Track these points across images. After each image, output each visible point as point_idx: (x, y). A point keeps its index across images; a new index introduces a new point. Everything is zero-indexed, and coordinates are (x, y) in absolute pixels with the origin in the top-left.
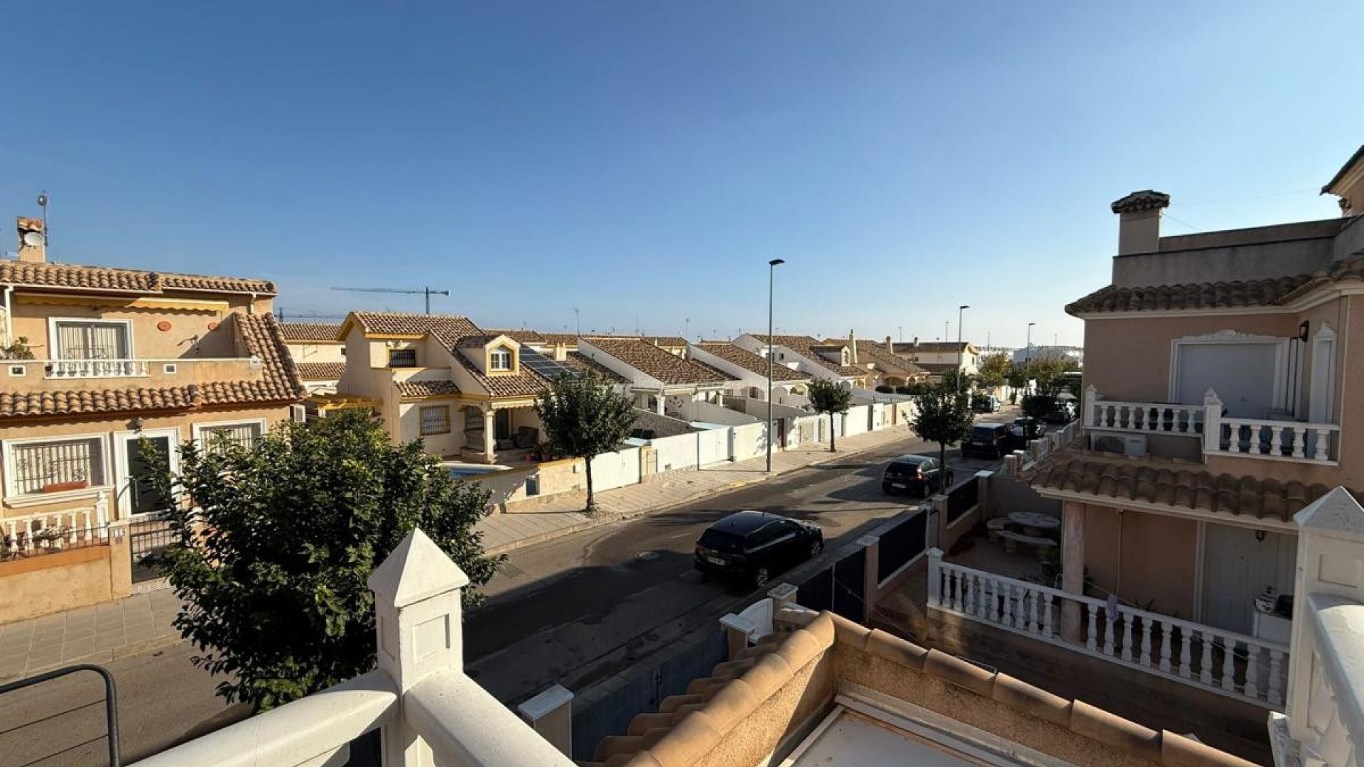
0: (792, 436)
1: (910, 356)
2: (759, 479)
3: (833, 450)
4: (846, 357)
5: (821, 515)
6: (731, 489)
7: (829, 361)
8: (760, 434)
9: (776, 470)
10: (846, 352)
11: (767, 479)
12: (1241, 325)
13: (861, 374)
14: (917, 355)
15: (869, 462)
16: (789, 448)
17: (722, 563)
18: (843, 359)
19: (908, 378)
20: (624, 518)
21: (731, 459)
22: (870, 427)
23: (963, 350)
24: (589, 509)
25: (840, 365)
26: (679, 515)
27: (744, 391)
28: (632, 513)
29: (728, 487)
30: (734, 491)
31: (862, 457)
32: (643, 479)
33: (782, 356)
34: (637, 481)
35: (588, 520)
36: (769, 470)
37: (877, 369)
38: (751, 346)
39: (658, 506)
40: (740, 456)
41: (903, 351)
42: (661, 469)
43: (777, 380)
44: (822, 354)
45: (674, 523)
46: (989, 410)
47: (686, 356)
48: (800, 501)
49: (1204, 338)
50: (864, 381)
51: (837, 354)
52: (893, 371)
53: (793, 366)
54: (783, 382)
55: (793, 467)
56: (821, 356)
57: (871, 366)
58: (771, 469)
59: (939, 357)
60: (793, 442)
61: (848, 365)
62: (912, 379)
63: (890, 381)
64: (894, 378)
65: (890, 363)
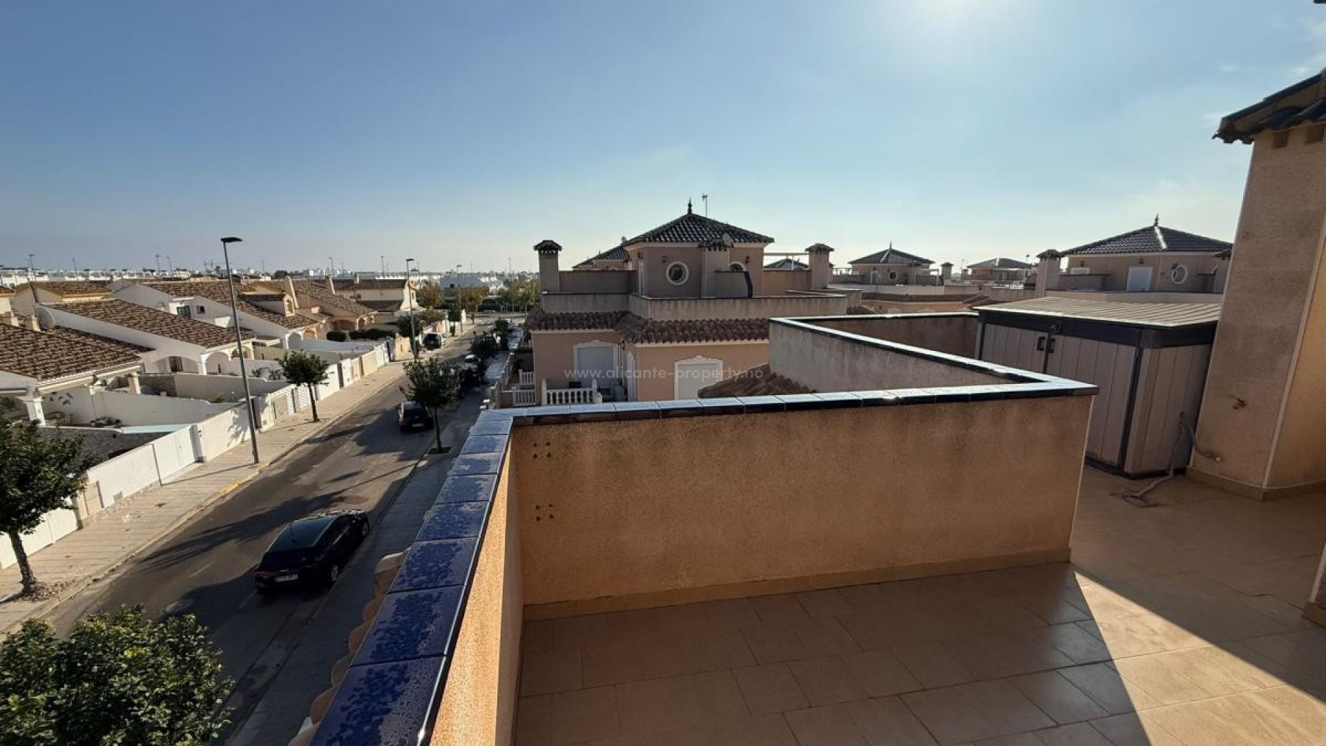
0: (267, 416)
1: (352, 294)
2: (251, 475)
3: (316, 419)
4: (290, 306)
5: (344, 494)
6: (223, 497)
7: (269, 311)
8: (231, 423)
9: (266, 458)
10: (288, 301)
11: (260, 472)
12: (601, 337)
13: (310, 324)
14: (358, 292)
15: (358, 425)
16: (264, 428)
17: (295, 577)
18: (286, 308)
19: (358, 320)
20: (95, 580)
21: (200, 460)
22: (342, 384)
23: (403, 287)
24: (30, 589)
25: (283, 315)
26: (181, 546)
27: (161, 363)
28: (105, 569)
29: (219, 496)
30: (228, 498)
31: (347, 420)
32: (84, 523)
33: (202, 309)
34: (75, 527)
35: (39, 604)
36: (257, 461)
37: (323, 312)
38: (149, 298)
39: (137, 549)
40: (210, 454)
41: (343, 289)
42: (109, 502)
43: (213, 346)
44: (259, 303)
45: (181, 559)
46: (437, 346)
47: (40, 326)
48: (315, 486)
49: (587, 345)
50: (314, 330)
51: (278, 303)
52: (341, 314)
53: (223, 322)
54: (220, 347)
55: (283, 451)
56: (256, 307)
57: (315, 310)
58: (260, 460)
59: (381, 294)
60: (268, 421)
61: (293, 314)
62: (362, 321)
63: (339, 325)
64: (342, 321)
65: (336, 306)
